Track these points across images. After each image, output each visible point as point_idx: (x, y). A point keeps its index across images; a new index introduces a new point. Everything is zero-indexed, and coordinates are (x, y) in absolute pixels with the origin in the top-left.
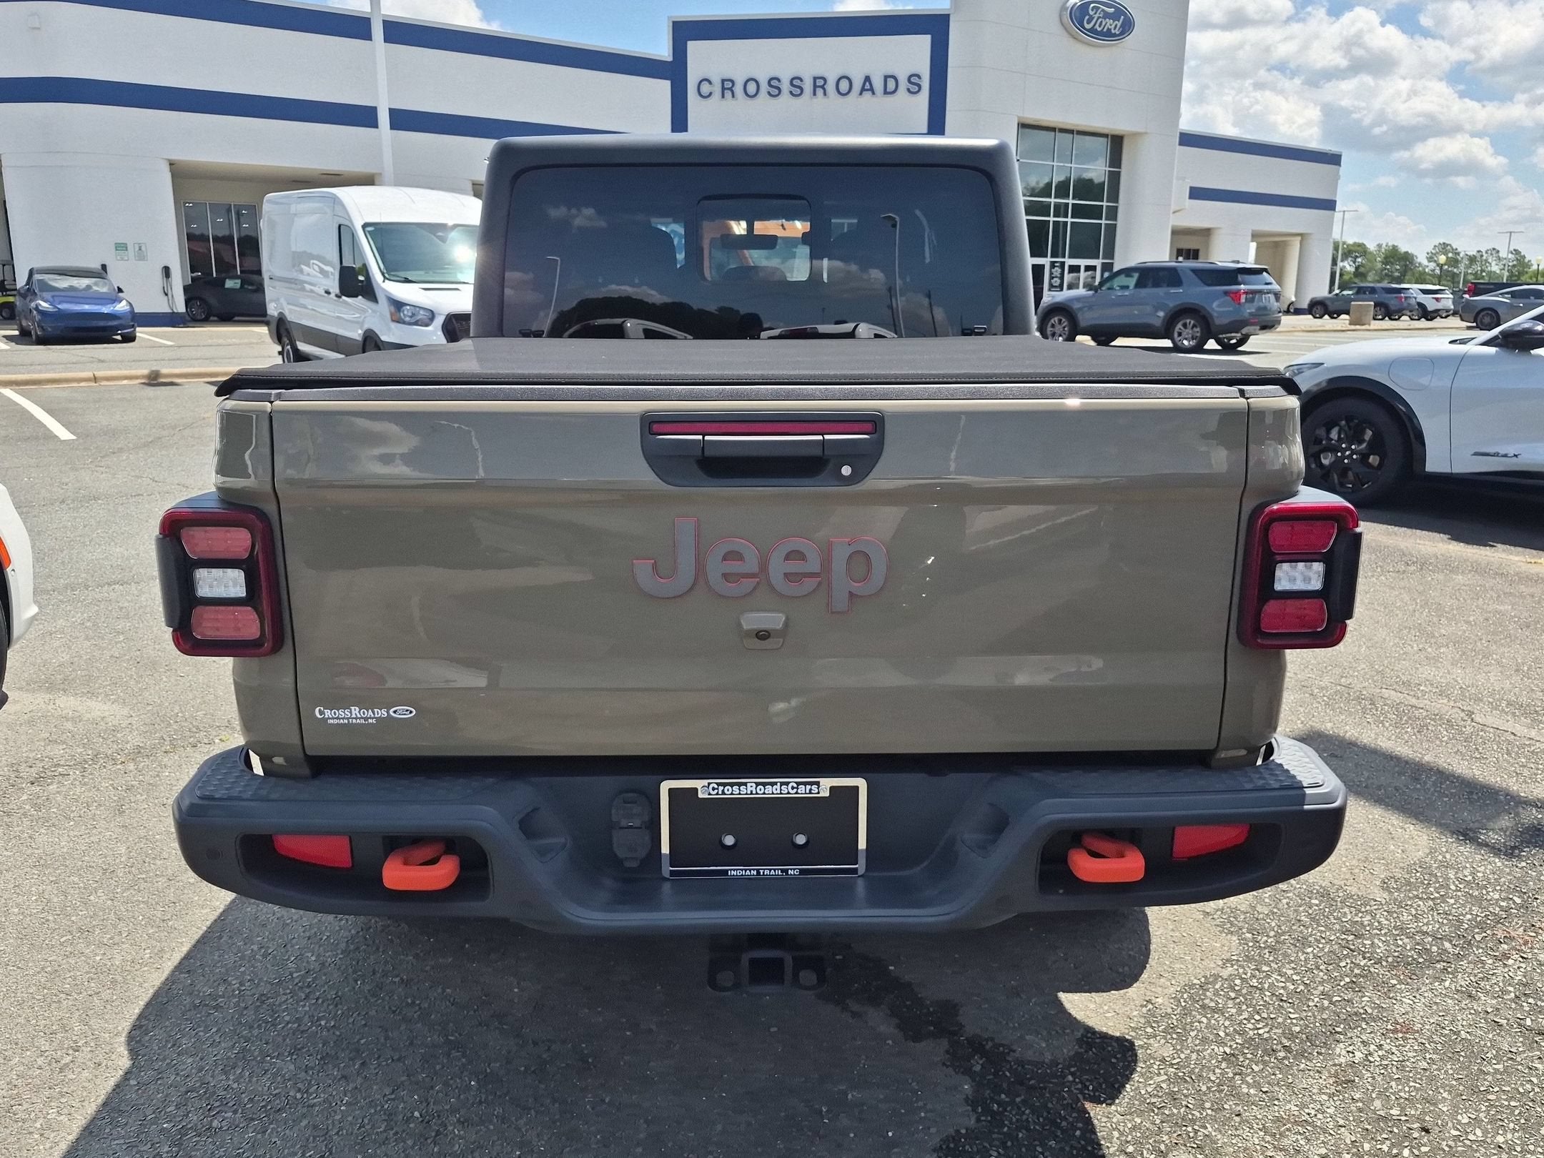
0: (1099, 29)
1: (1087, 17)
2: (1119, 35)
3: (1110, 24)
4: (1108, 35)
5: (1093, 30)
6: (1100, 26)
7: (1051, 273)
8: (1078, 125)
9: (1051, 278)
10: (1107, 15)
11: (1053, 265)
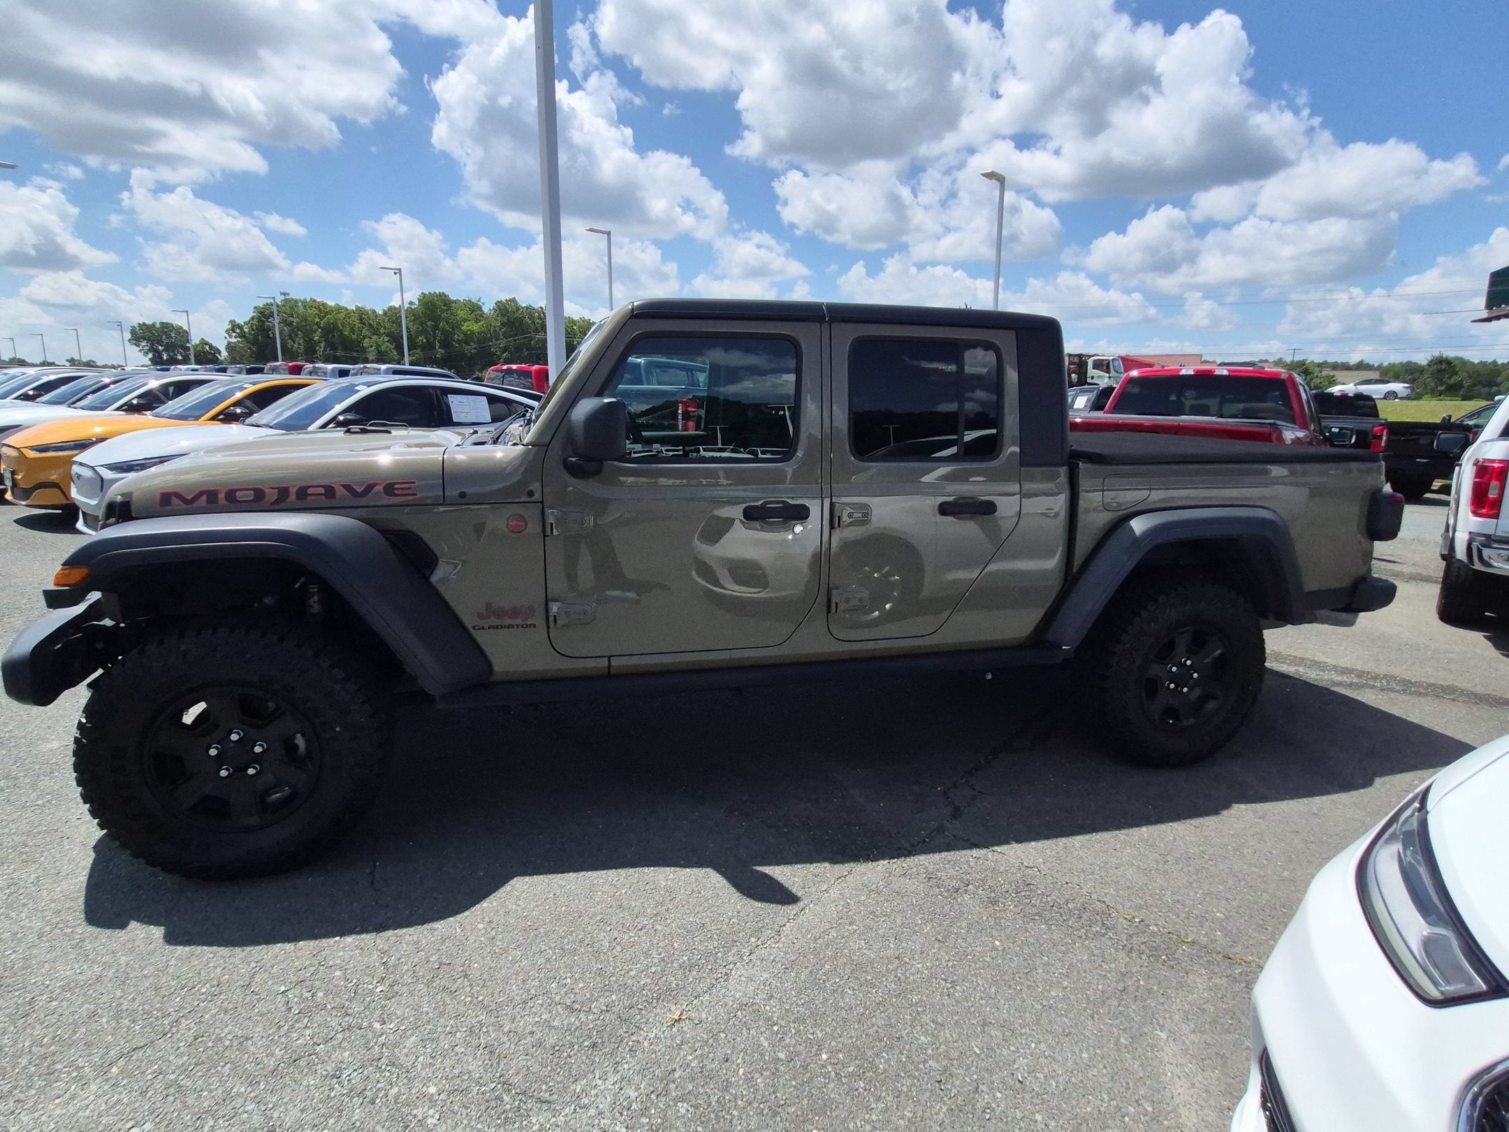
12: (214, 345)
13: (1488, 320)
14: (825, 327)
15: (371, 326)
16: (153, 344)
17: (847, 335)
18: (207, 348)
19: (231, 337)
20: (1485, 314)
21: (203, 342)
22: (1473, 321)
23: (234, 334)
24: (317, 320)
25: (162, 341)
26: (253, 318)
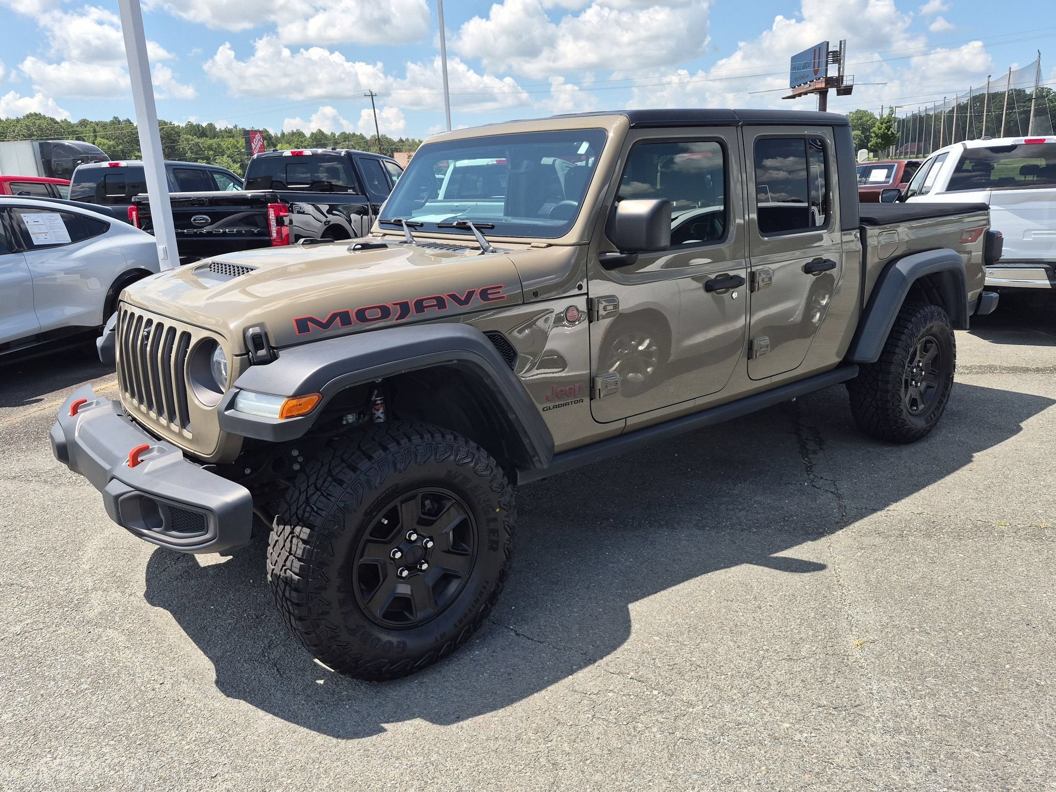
13: (793, 97)
14: (739, 129)
17: (754, 134)
20: (791, 93)
22: (783, 98)
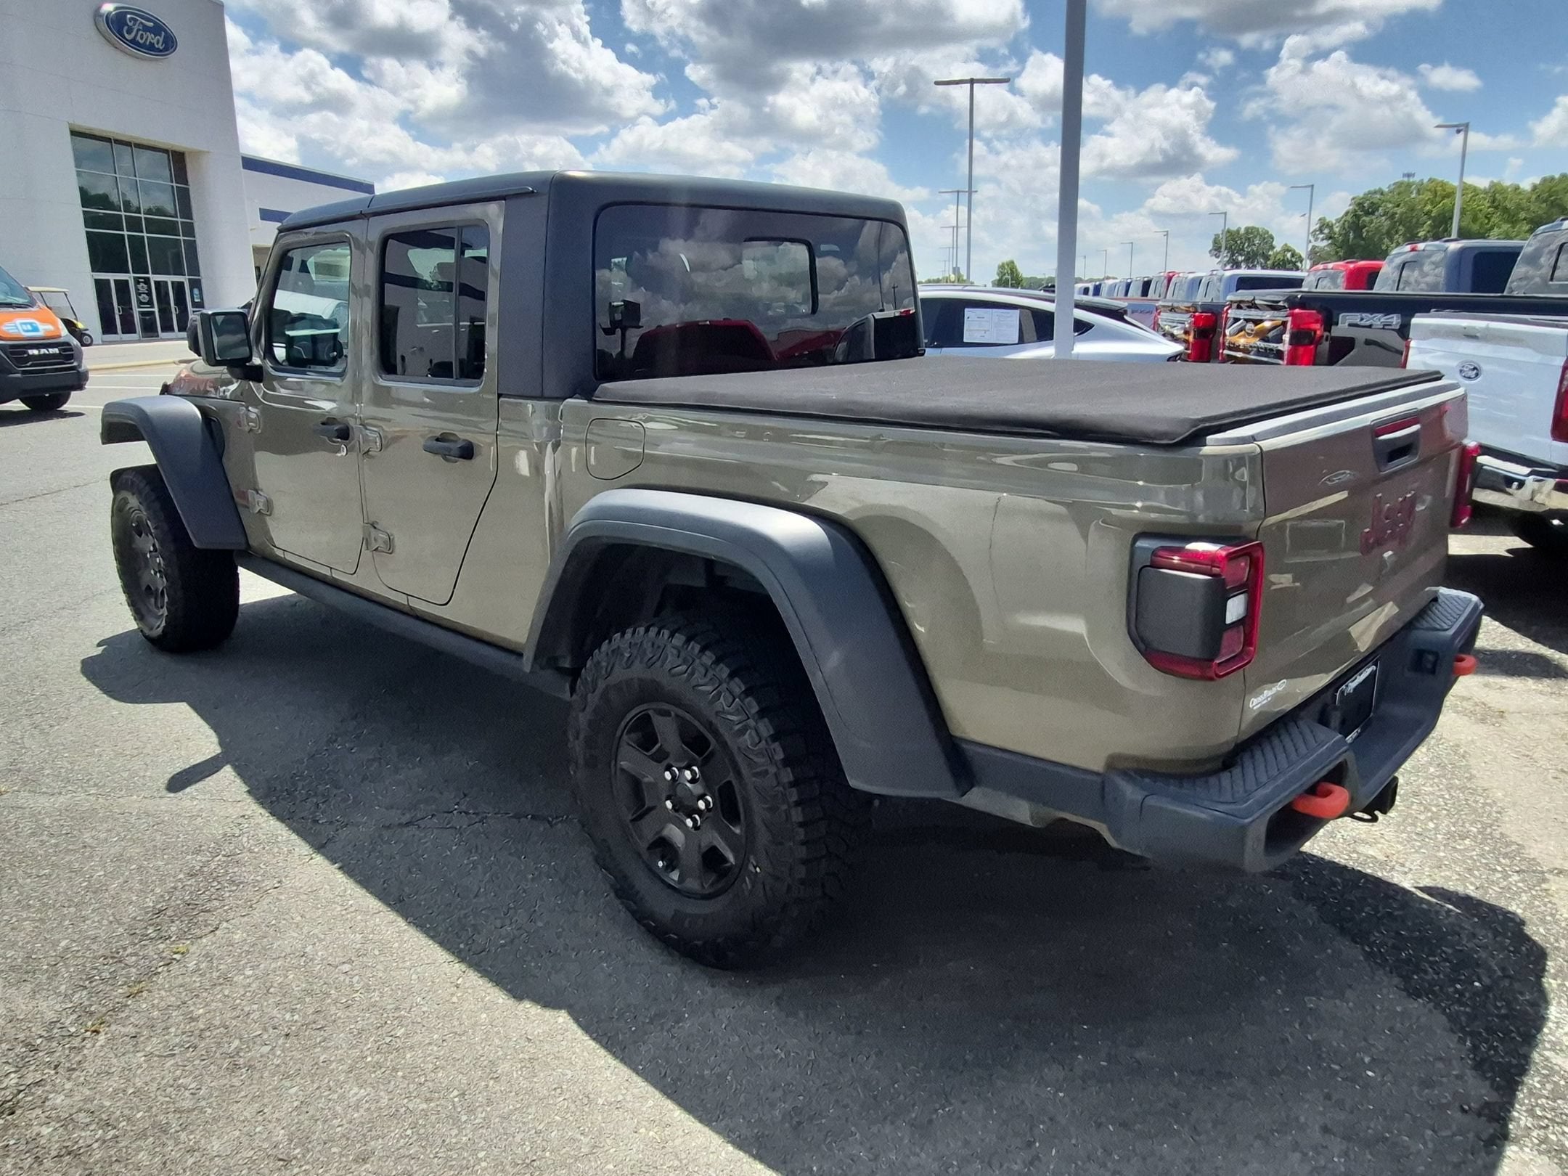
0: (141, 42)
1: (126, 28)
2: (161, 51)
3: (151, 38)
4: (151, 48)
5: (134, 42)
6: (142, 38)
7: (137, 290)
8: (137, 138)
9: (139, 294)
10: (146, 29)
11: (137, 281)
12: (1297, 251)
14: (366, 222)
15: (1506, 210)
16: (1233, 255)
18: (1289, 255)
19: (1316, 240)
21: (1287, 249)
23: (1321, 236)
24: (1429, 207)
25: (1243, 250)
26: (1347, 213)
